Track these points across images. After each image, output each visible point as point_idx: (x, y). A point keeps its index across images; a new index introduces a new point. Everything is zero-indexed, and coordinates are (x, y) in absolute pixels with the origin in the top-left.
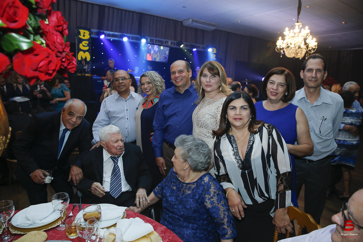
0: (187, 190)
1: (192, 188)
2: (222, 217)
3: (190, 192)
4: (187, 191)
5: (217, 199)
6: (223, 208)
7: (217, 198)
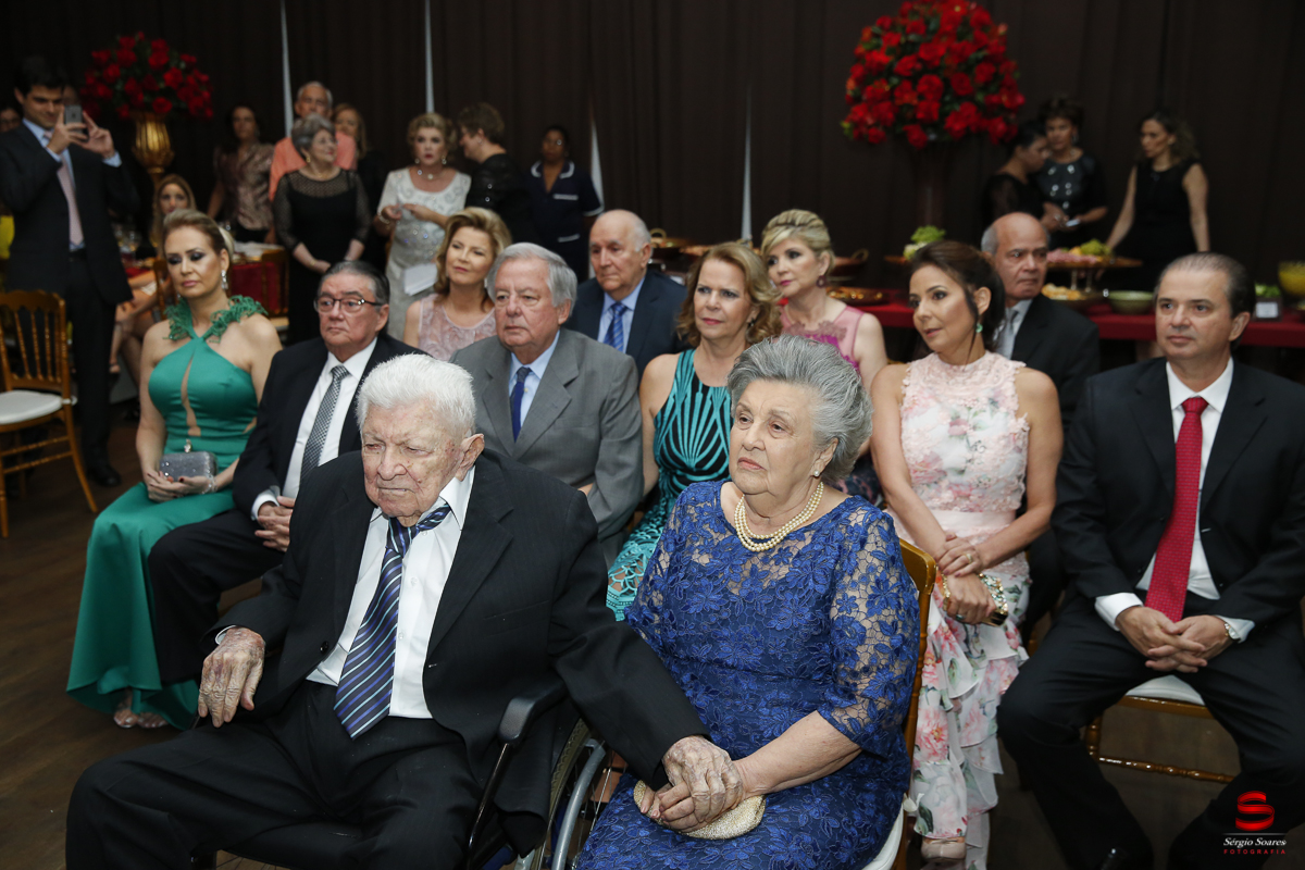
0: (773, 562)
1: (795, 554)
2: (862, 666)
3: (784, 571)
4: (775, 568)
5: (870, 596)
6: (879, 635)
7: (870, 592)
